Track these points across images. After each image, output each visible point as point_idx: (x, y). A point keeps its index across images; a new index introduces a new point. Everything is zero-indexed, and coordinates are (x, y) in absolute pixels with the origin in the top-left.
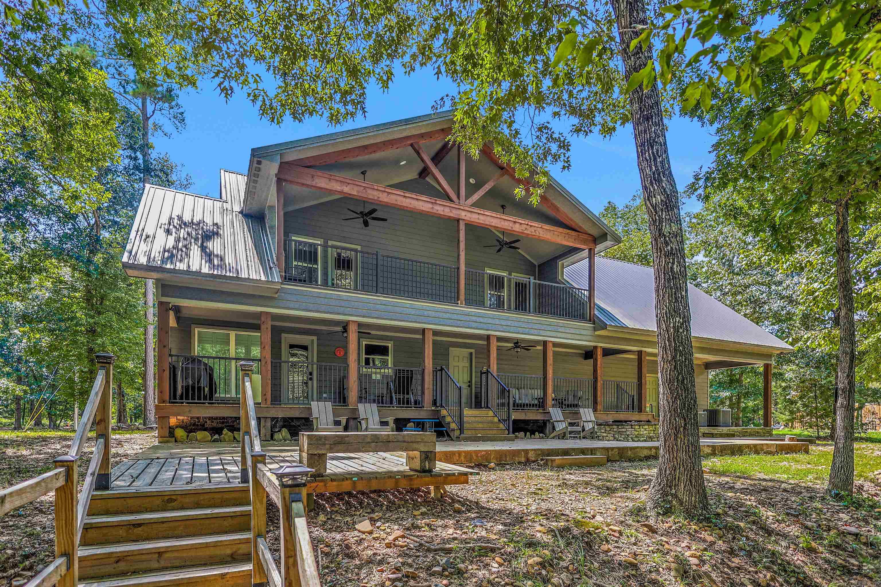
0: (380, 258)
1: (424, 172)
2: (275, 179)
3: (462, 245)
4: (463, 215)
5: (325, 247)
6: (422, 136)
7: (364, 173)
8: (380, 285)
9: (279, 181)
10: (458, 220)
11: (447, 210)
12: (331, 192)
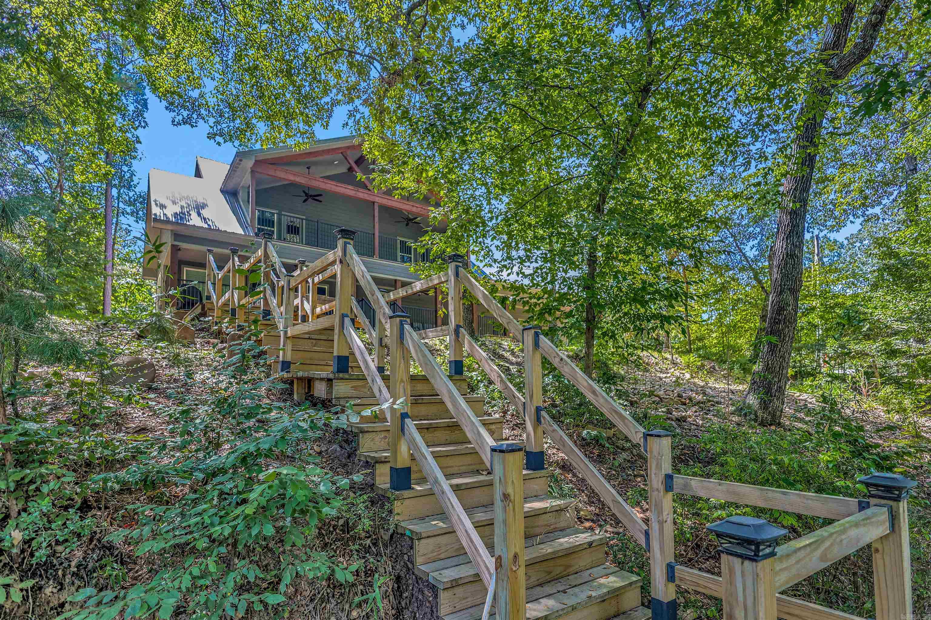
0: (320, 224)
1: (351, 169)
2: (250, 170)
3: (377, 219)
4: (377, 199)
5: (279, 215)
6: (348, 148)
7: (308, 168)
8: (320, 241)
9: (252, 172)
10: (374, 203)
11: (366, 195)
12: (281, 179)
